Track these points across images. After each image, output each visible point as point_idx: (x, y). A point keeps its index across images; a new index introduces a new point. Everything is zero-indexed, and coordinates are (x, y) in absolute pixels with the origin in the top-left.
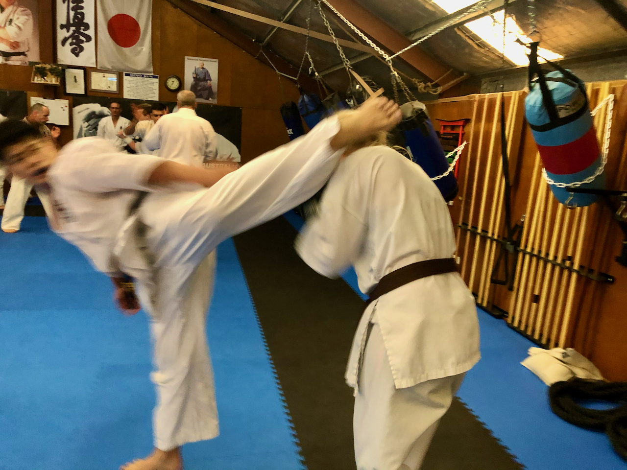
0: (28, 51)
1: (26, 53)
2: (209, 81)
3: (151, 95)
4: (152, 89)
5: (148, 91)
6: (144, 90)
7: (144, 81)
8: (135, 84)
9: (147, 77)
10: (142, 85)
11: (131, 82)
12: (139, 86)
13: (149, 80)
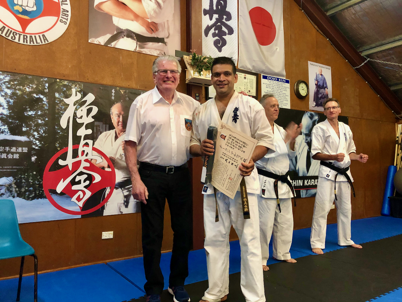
0: (168, 37)
1: (166, 40)
2: (326, 89)
3: (285, 102)
4: (285, 95)
5: (282, 98)
6: (279, 96)
7: (279, 85)
8: (271, 89)
9: (281, 81)
10: (277, 90)
11: (268, 87)
12: (275, 91)
13: (282, 84)
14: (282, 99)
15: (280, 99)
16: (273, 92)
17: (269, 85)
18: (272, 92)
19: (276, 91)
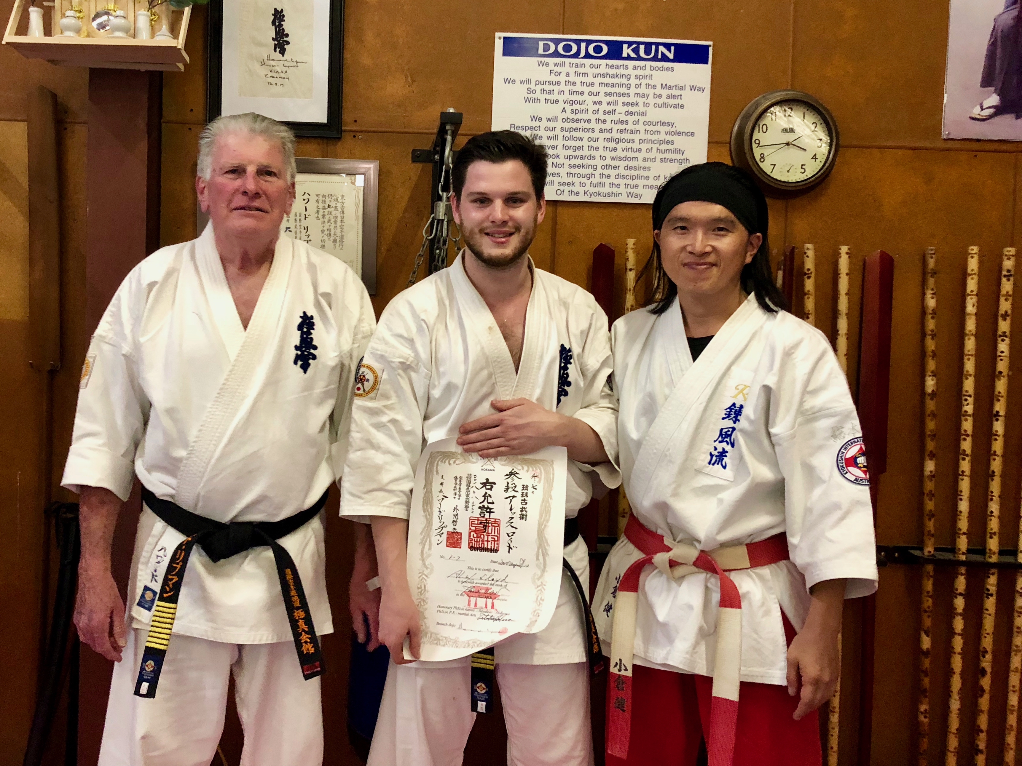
3: (660, 169)
4: (663, 129)
5: (644, 146)
6: (618, 141)
7: (624, 81)
8: (561, 105)
9: (639, 58)
10: (604, 107)
11: (538, 95)
12: (590, 116)
13: (648, 72)
14: (640, 156)
15: (623, 154)
16: (577, 121)
17: (547, 87)
18: (566, 120)
19: (596, 112)
